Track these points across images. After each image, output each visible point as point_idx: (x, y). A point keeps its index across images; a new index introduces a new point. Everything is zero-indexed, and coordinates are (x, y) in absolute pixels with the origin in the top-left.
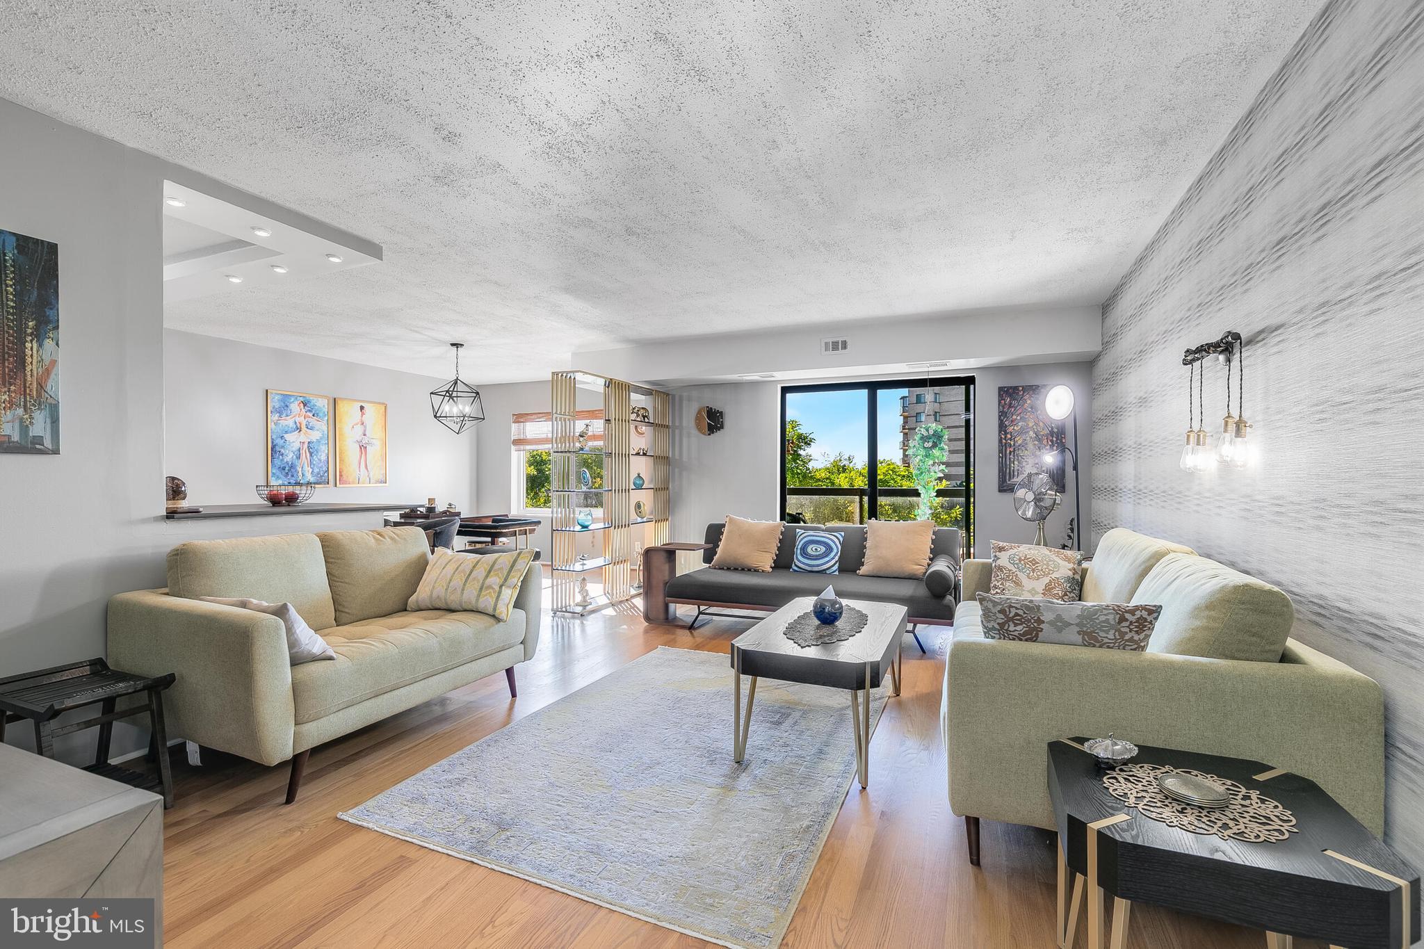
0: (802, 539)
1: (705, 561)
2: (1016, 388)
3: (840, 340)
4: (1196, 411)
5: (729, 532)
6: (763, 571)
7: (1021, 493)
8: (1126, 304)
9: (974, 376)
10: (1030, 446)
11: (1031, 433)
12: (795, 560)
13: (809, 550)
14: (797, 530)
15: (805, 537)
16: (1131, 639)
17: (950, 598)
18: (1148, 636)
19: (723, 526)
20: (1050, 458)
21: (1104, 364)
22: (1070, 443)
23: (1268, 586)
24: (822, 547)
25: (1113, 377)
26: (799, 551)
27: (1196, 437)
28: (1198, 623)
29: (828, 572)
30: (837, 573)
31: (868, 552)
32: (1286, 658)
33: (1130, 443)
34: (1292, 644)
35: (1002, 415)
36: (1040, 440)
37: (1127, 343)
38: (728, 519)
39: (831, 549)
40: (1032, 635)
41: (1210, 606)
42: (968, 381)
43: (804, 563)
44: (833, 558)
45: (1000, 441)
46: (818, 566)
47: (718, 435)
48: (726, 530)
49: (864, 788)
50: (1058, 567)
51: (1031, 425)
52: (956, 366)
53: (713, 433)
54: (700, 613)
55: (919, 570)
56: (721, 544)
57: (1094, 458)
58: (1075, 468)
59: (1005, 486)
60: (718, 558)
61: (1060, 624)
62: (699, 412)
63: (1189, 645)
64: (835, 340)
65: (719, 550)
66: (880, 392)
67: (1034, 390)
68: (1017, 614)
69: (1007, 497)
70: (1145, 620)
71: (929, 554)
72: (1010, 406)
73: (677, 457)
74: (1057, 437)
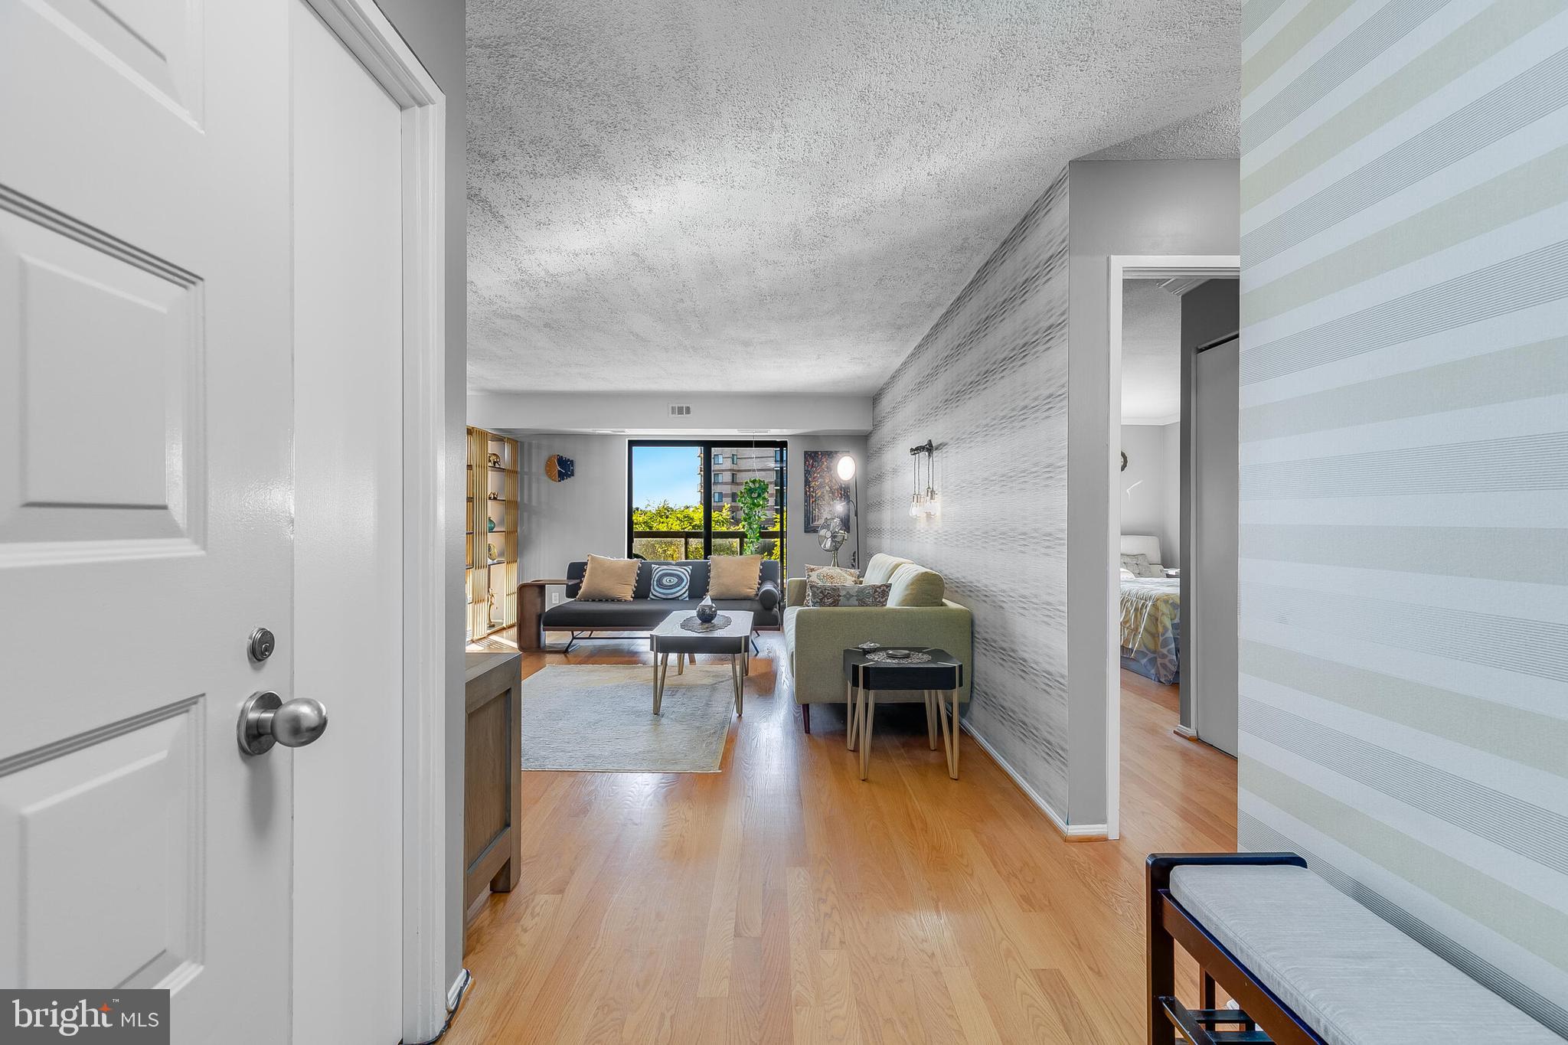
0: (657, 573)
1: (568, 596)
2: (816, 453)
3: (684, 406)
4: (917, 481)
5: (592, 568)
6: (625, 601)
7: (823, 532)
8: (886, 403)
9: (786, 442)
10: (827, 497)
11: (827, 487)
12: (652, 590)
13: (664, 581)
14: (653, 566)
15: (660, 571)
16: (879, 601)
17: (776, 610)
18: (887, 599)
19: (586, 564)
20: (840, 507)
21: (874, 440)
22: (853, 498)
23: (934, 572)
24: (675, 579)
25: (880, 450)
26: (655, 583)
27: (916, 497)
28: (907, 592)
29: (680, 598)
30: (687, 599)
31: (712, 581)
32: (943, 604)
33: (888, 498)
34: (944, 600)
35: (807, 473)
36: (833, 493)
37: (887, 429)
38: (589, 558)
39: (683, 580)
40: (835, 603)
41: (912, 584)
42: (782, 445)
43: (660, 593)
44: (684, 587)
45: (806, 493)
46: (672, 594)
47: (568, 481)
48: (588, 568)
49: (740, 715)
50: (845, 580)
51: (827, 481)
52: (774, 433)
53: (563, 480)
54: (574, 638)
55: (752, 592)
56: (585, 580)
57: (869, 507)
58: (856, 515)
59: (810, 528)
60: (583, 593)
61: (849, 596)
62: (550, 459)
63: (904, 602)
64: (679, 405)
65: (583, 586)
66: (714, 450)
67: (829, 455)
68: (828, 593)
69: (812, 535)
70: (885, 591)
71: (758, 580)
72: (812, 467)
73: (526, 501)
74: (844, 492)
